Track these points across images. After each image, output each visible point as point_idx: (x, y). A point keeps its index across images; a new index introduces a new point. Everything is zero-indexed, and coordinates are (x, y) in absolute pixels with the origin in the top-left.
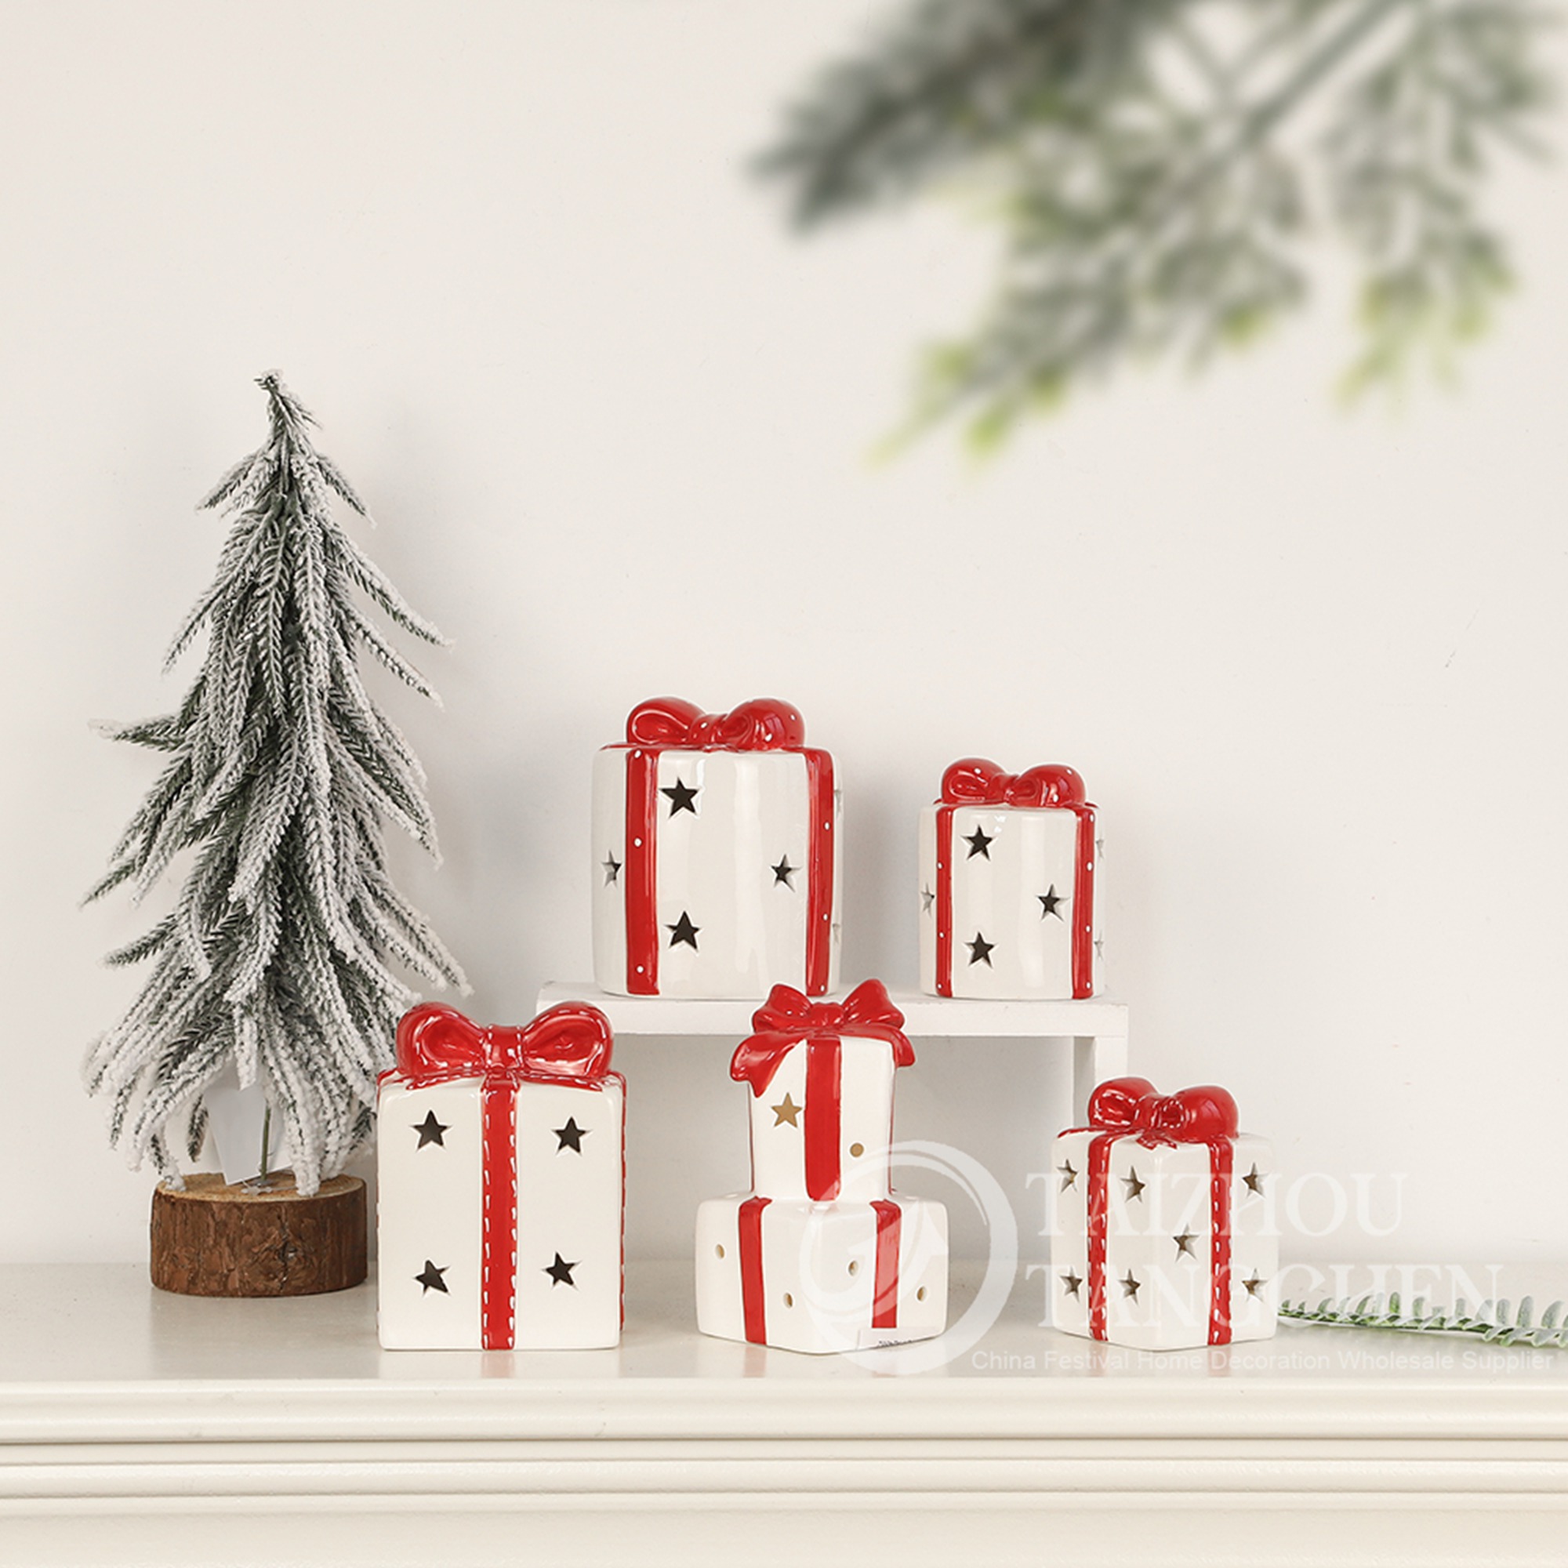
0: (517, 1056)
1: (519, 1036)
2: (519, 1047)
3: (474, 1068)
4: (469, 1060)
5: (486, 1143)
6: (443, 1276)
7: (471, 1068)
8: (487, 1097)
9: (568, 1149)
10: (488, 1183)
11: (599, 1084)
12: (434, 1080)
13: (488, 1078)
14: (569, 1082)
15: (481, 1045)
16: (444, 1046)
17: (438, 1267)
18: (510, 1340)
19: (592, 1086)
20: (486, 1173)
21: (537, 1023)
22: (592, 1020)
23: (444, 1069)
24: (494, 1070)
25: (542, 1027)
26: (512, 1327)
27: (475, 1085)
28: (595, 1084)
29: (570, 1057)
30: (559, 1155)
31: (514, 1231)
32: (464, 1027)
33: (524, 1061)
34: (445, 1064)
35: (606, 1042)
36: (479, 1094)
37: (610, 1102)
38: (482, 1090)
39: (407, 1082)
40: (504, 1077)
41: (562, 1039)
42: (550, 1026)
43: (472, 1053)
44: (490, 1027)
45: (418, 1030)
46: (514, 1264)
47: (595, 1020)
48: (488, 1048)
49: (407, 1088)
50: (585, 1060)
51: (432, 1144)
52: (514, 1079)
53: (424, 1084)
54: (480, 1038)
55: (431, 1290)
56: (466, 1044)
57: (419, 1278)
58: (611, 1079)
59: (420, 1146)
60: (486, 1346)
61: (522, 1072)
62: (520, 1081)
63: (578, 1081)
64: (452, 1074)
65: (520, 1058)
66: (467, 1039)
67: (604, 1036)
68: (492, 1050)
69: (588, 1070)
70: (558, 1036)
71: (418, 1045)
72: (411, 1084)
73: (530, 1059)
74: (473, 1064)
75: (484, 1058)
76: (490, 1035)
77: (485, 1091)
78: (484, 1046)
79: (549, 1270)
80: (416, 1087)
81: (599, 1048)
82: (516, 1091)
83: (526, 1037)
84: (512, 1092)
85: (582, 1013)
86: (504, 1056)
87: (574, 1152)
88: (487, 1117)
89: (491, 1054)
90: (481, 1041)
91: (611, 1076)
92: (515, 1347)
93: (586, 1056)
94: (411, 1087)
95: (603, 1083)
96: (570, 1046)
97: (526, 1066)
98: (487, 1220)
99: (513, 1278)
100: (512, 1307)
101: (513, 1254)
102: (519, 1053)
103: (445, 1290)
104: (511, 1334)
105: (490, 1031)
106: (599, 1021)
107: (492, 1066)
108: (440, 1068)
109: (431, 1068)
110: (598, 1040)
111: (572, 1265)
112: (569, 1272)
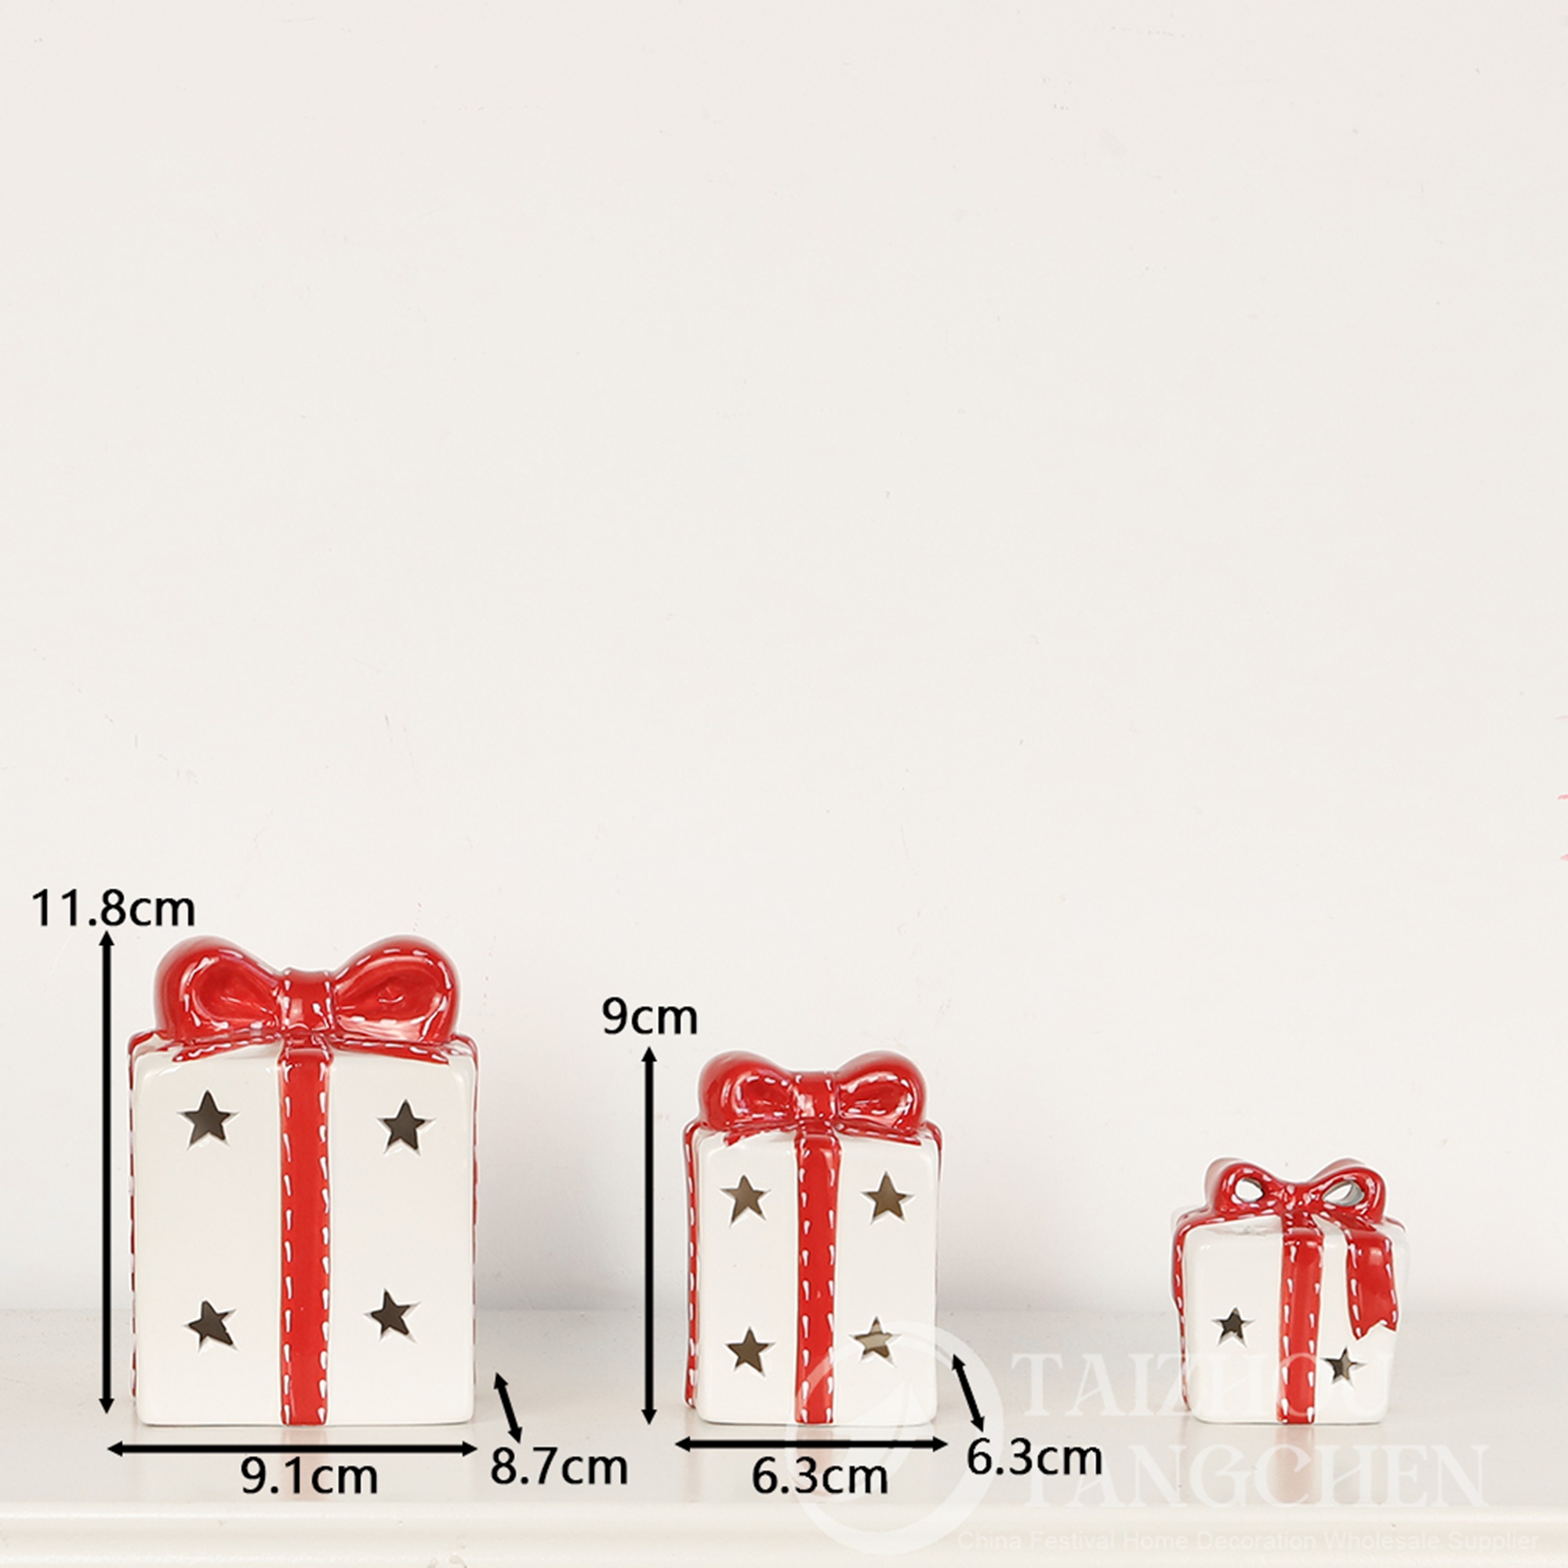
0: (326, 1014)
1: (327, 985)
2: (328, 1001)
3: (266, 1030)
4: (258, 1019)
5: (286, 1137)
6: (226, 1322)
7: (262, 1029)
8: (287, 1069)
9: (400, 1146)
10: (289, 1193)
11: (443, 1053)
12: (212, 1048)
13: (286, 1045)
14: (402, 1051)
15: (275, 998)
16: (223, 998)
17: (218, 1311)
18: (321, 1412)
19: (434, 1057)
20: (287, 1178)
21: (353, 969)
22: (431, 963)
23: (223, 1031)
24: (294, 1033)
25: (362, 972)
26: (323, 1395)
27: (271, 1054)
28: (439, 1055)
29: (400, 1014)
30: (387, 1154)
31: (325, 1260)
32: (250, 972)
33: (335, 1020)
34: (224, 1026)
35: (450, 993)
36: (276, 1068)
37: (460, 1079)
38: (280, 1062)
39: (175, 1050)
40: (309, 1044)
41: (388, 989)
42: (371, 972)
43: (264, 1010)
44: (287, 973)
45: (186, 978)
46: (326, 1307)
47: (435, 963)
48: (284, 1001)
49: (175, 1060)
50: (422, 1018)
51: (209, 1139)
52: (324, 1047)
53: (197, 1053)
54: (274, 989)
55: (209, 1341)
56: (253, 996)
57: (192, 1326)
58: (457, 1046)
59: (193, 1141)
60: (288, 1421)
61: (333, 1035)
62: (334, 1051)
63: (414, 1049)
64: (237, 1038)
65: (330, 1017)
66: (253, 988)
67: (449, 986)
68: (290, 1004)
69: (425, 1032)
70: (383, 986)
71: (187, 998)
72: (180, 1055)
73: (344, 1018)
74: (264, 1024)
75: (280, 1017)
76: (287, 984)
77: (284, 1063)
78: (279, 999)
79: (374, 1315)
80: (186, 1058)
81: (441, 1002)
82: (327, 1063)
83: (338, 987)
84: (323, 1065)
85: (416, 952)
86: (310, 1018)
87: (409, 1150)
88: (288, 1100)
89: (289, 1010)
90: (274, 993)
91: (457, 1041)
92: (327, 1423)
93: (423, 1015)
94: (180, 1058)
95: (449, 1052)
96: (400, 998)
97: (338, 1027)
98: (287, 1245)
99: (325, 1325)
100: (324, 1366)
101: (325, 1293)
102: (329, 1009)
103: (229, 1342)
104: (322, 1402)
105: (287, 978)
106: (441, 964)
107: (290, 1027)
108: (217, 1030)
109: (205, 1030)
110: (440, 992)
111: (408, 1307)
112: (403, 1317)
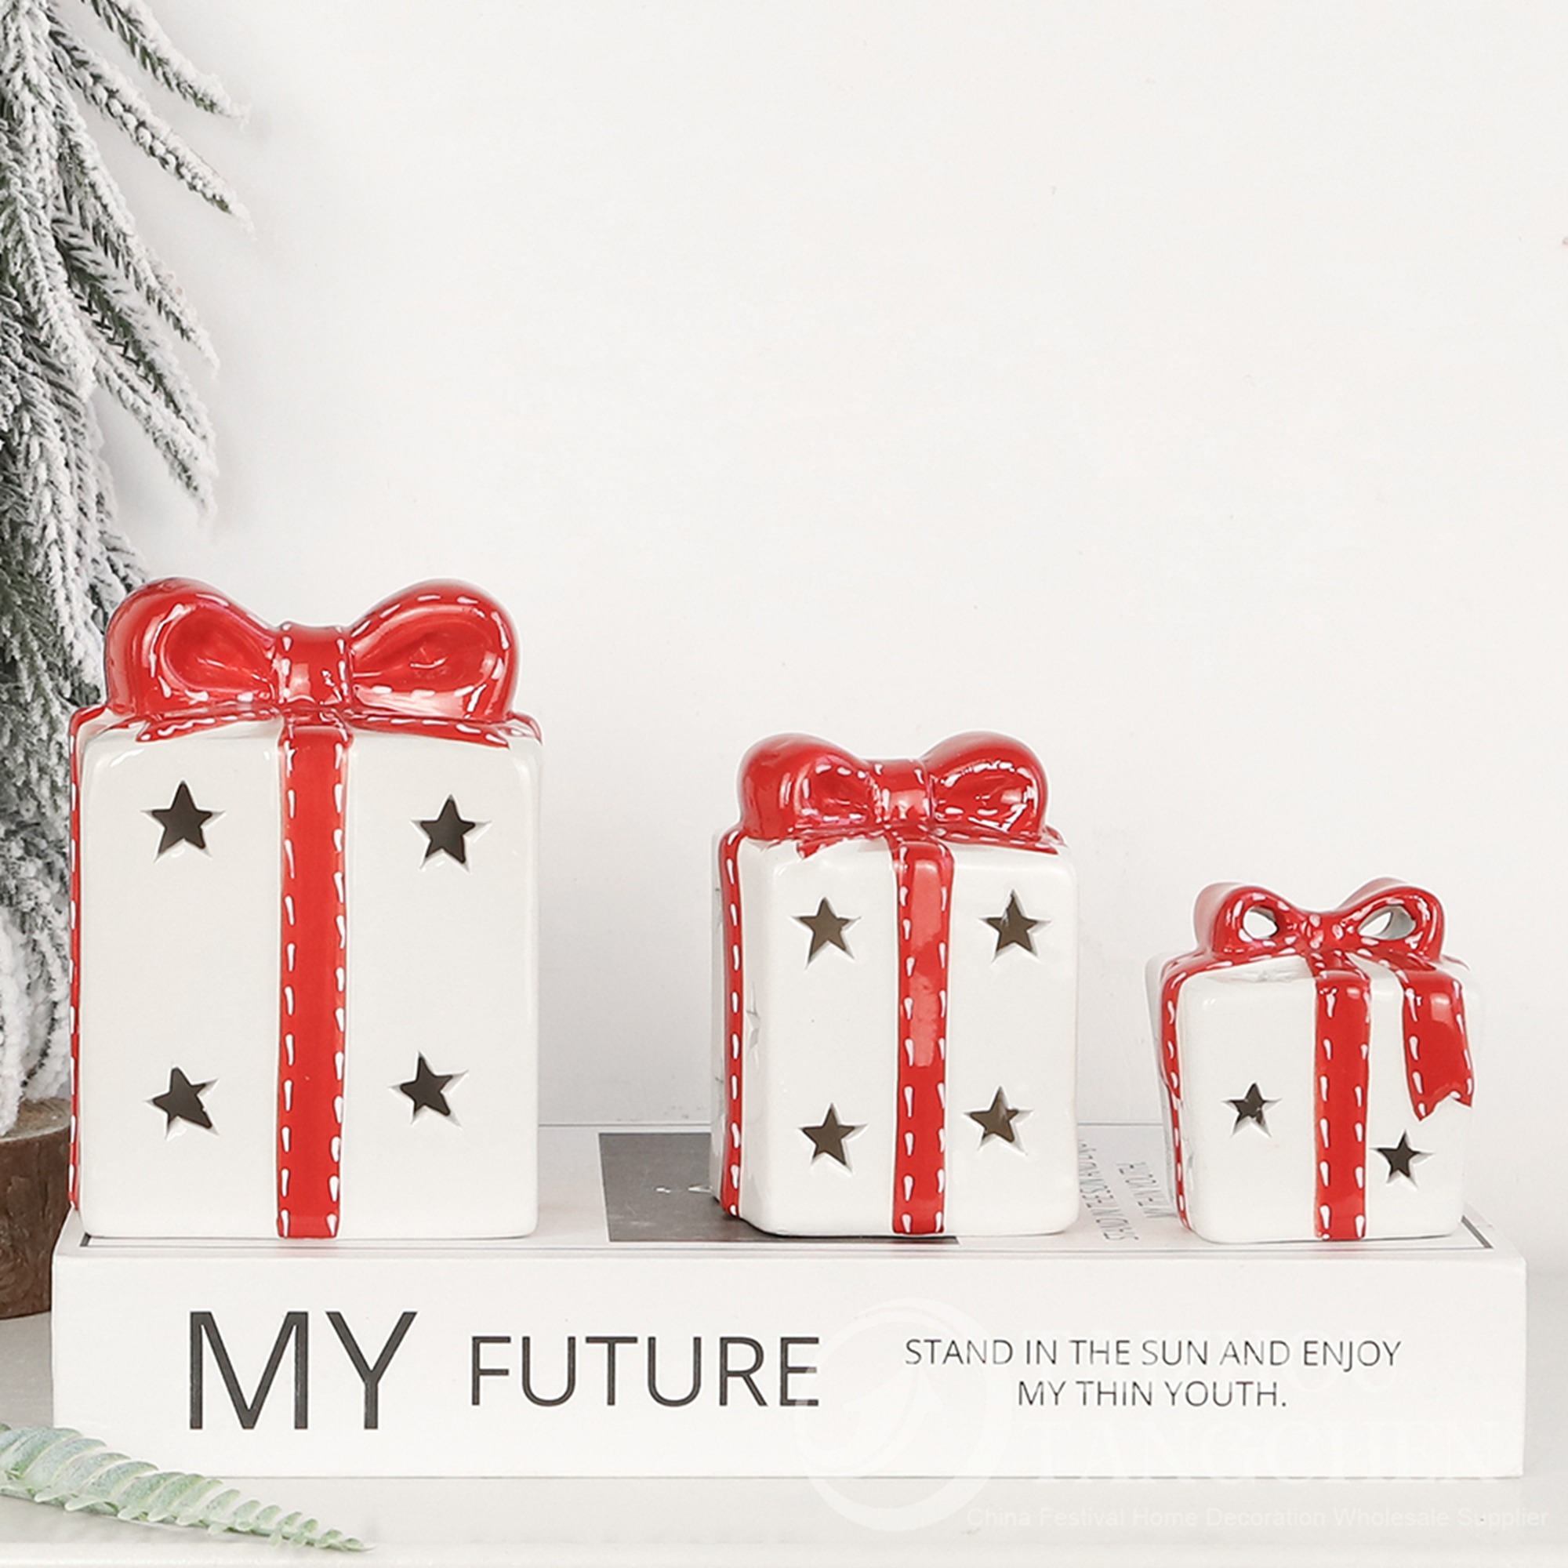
0: (338, 682)
1: (341, 643)
2: (342, 665)
3: (257, 703)
4: (248, 689)
5: (288, 844)
6: (203, 1097)
7: (252, 703)
8: (291, 753)
9: (442, 858)
10: (292, 921)
11: (501, 733)
12: (189, 724)
13: (287, 723)
14: (444, 729)
15: (271, 662)
16: (202, 661)
17: (193, 1081)
18: (331, 1219)
19: (489, 737)
20: (289, 900)
21: (374, 619)
22: (482, 614)
23: (200, 704)
24: (296, 708)
25: (386, 626)
26: (334, 1198)
27: (268, 734)
28: (496, 736)
29: (439, 683)
30: (424, 869)
31: (339, 1013)
32: (237, 626)
33: (350, 690)
34: (203, 696)
35: (507, 654)
36: (276, 752)
37: (524, 770)
38: (281, 744)
39: (138, 727)
40: (316, 721)
41: (422, 650)
42: (401, 626)
43: (257, 677)
44: (286, 628)
45: (150, 636)
46: (339, 1077)
47: (488, 615)
48: (283, 666)
49: (139, 740)
50: (470, 689)
51: (184, 848)
52: (341, 725)
53: (169, 731)
54: (269, 649)
55: (181, 1124)
56: (241, 657)
57: (158, 1102)
58: (516, 725)
59: (161, 850)
60: (286, 1234)
61: (349, 711)
62: (354, 731)
63: (461, 727)
64: (222, 712)
65: (345, 687)
66: (240, 646)
67: (505, 645)
68: (290, 670)
69: (471, 708)
70: (414, 645)
71: (153, 658)
72: (145, 733)
73: (362, 689)
74: (256, 696)
75: (276, 686)
76: (287, 642)
77: (287, 744)
78: (275, 664)
79: (406, 1088)
80: (155, 737)
81: (494, 667)
82: (345, 746)
83: (358, 647)
84: (339, 748)
85: (462, 600)
86: (318, 688)
87: (455, 863)
88: (291, 794)
89: (288, 678)
90: (269, 655)
91: (516, 720)
92: (338, 1237)
93: (472, 684)
94: (147, 737)
95: (509, 731)
96: (440, 662)
97: (356, 701)
98: (288, 991)
99: (338, 1100)
100: (336, 1158)
101: (339, 1057)
102: (343, 677)
103: (207, 1124)
104: (334, 1207)
105: (287, 634)
106: (495, 616)
107: (289, 700)
108: (192, 703)
109: (177, 702)
110: (492, 651)
111: (450, 1077)
112: (442, 1092)
